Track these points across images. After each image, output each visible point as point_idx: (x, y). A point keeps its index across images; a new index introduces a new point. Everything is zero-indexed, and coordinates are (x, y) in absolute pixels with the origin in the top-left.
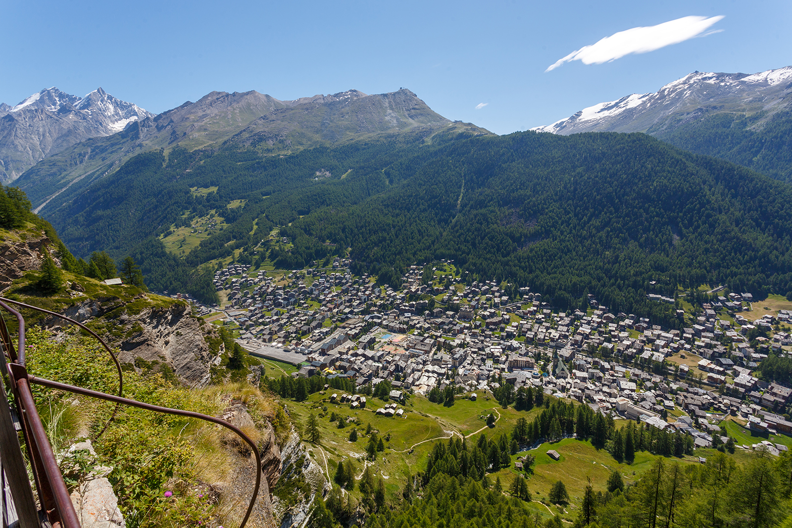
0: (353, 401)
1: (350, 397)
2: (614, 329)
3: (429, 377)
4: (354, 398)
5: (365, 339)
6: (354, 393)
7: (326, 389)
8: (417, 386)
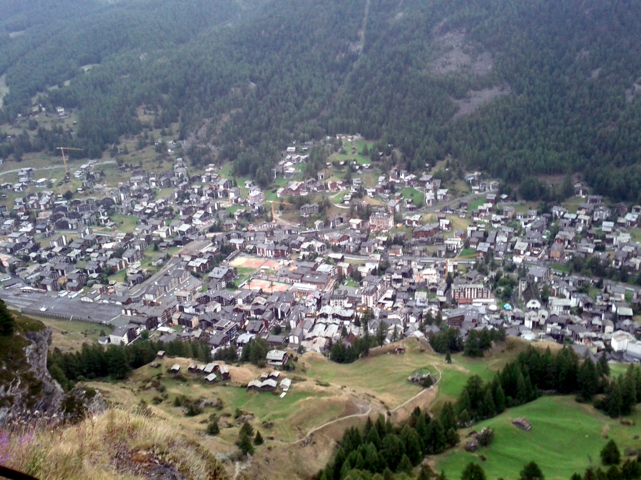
0: (207, 373)
1: (201, 367)
2: (610, 230)
3: (327, 325)
4: (209, 367)
5: (218, 272)
6: (208, 360)
7: (161, 357)
8: (309, 339)
